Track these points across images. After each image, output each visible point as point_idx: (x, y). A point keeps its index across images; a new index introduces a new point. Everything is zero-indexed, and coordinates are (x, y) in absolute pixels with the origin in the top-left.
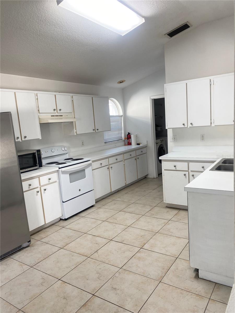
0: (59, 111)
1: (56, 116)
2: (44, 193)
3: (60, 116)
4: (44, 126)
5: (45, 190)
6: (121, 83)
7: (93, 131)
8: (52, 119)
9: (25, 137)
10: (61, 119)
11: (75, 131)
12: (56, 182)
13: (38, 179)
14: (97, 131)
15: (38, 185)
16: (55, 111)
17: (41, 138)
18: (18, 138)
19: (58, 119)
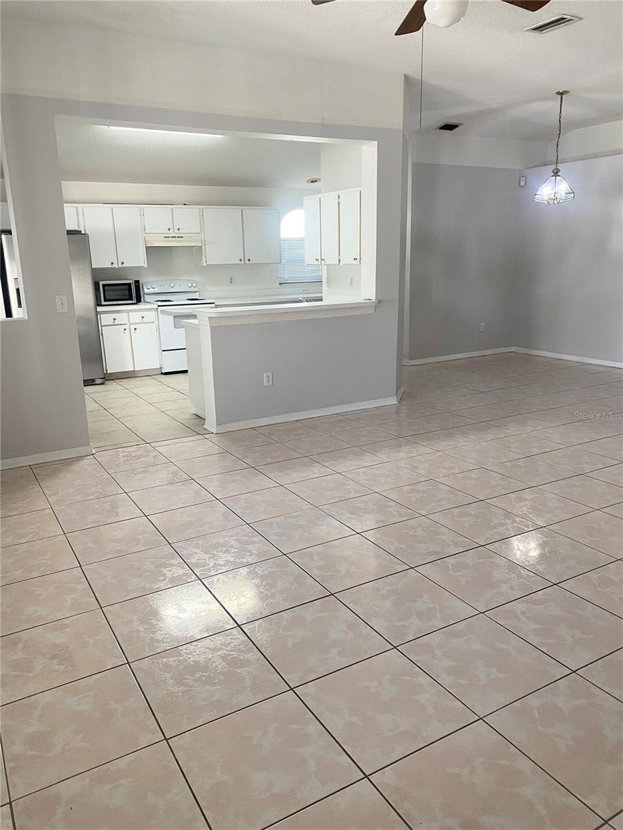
0: (176, 231)
1: (173, 237)
2: (135, 332)
3: (178, 237)
4: (149, 250)
5: (135, 329)
6: (312, 182)
7: (240, 262)
8: (165, 241)
9: (123, 263)
10: (181, 241)
11: (204, 260)
12: (153, 322)
13: (126, 314)
14: (247, 262)
15: (127, 322)
16: (171, 231)
17: (146, 266)
18: (112, 263)
19: (175, 241)
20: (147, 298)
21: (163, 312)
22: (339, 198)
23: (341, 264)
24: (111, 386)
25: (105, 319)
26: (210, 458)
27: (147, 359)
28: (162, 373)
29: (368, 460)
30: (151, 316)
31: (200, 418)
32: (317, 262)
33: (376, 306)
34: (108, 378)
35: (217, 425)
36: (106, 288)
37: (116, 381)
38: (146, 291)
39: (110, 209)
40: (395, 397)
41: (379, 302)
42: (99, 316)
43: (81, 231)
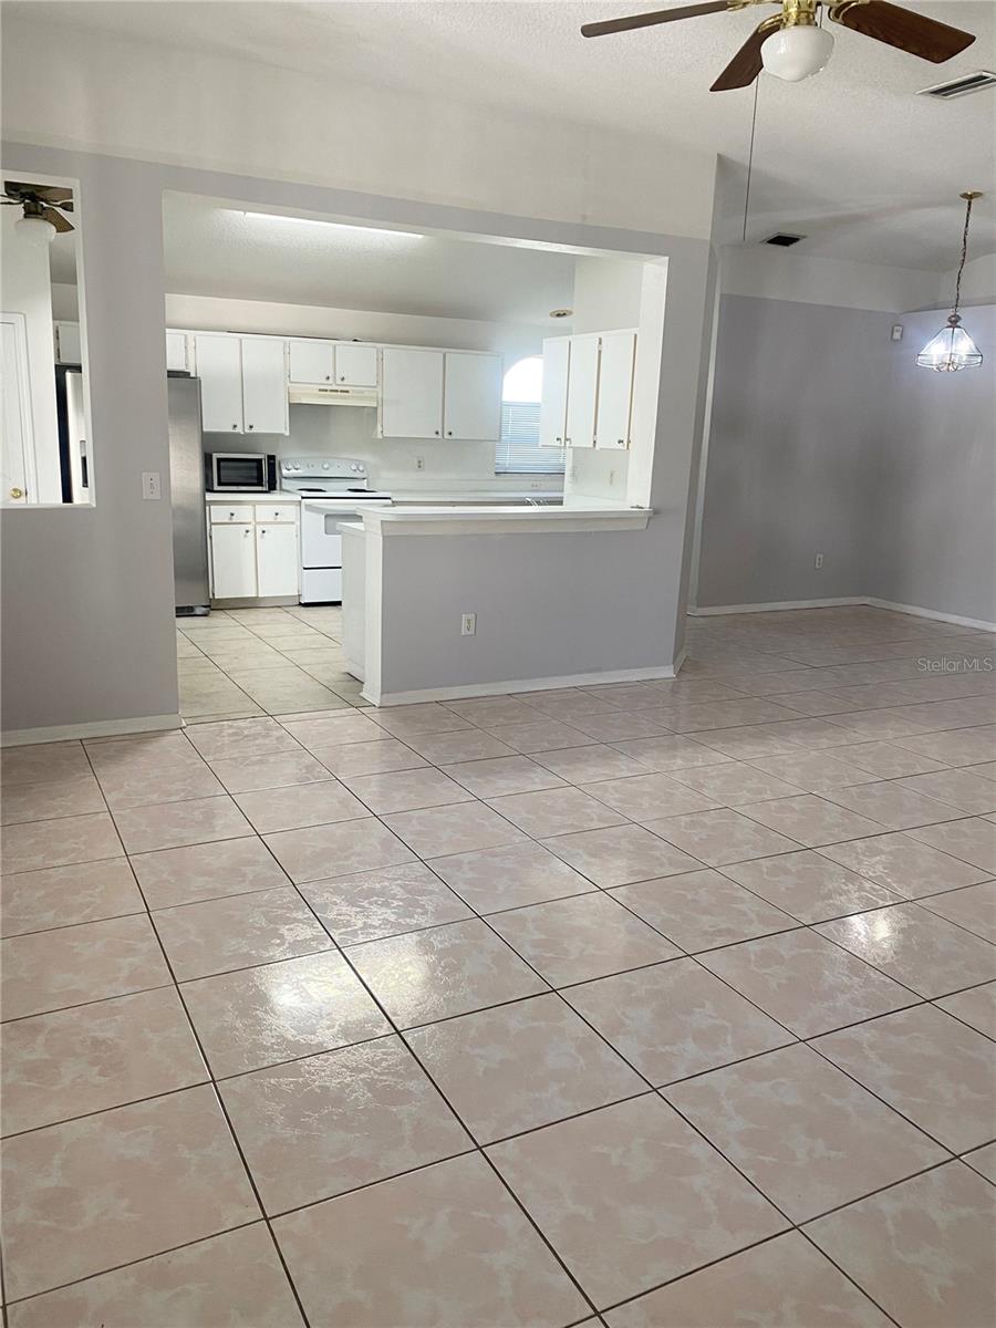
0: (339, 382)
1: (332, 391)
2: (262, 537)
3: (341, 391)
4: (295, 409)
5: (264, 532)
6: (558, 315)
7: (435, 436)
8: (320, 396)
9: (251, 427)
10: (345, 398)
11: (379, 429)
12: (293, 523)
13: (250, 507)
14: (447, 436)
15: (250, 519)
16: (331, 381)
17: (287, 434)
18: (235, 426)
19: (336, 397)
20: (286, 484)
21: (309, 507)
22: (600, 343)
23: (597, 448)
24: (220, 620)
25: (217, 513)
26: (368, 747)
27: (278, 580)
28: (300, 604)
29: (624, 767)
30: (289, 512)
31: (356, 681)
32: (558, 443)
33: (650, 518)
34: (214, 606)
35: (382, 693)
36: (222, 464)
37: (228, 612)
38: (285, 472)
39: (237, 341)
40: (672, 667)
41: (656, 512)
42: (207, 508)
43: (189, 374)
